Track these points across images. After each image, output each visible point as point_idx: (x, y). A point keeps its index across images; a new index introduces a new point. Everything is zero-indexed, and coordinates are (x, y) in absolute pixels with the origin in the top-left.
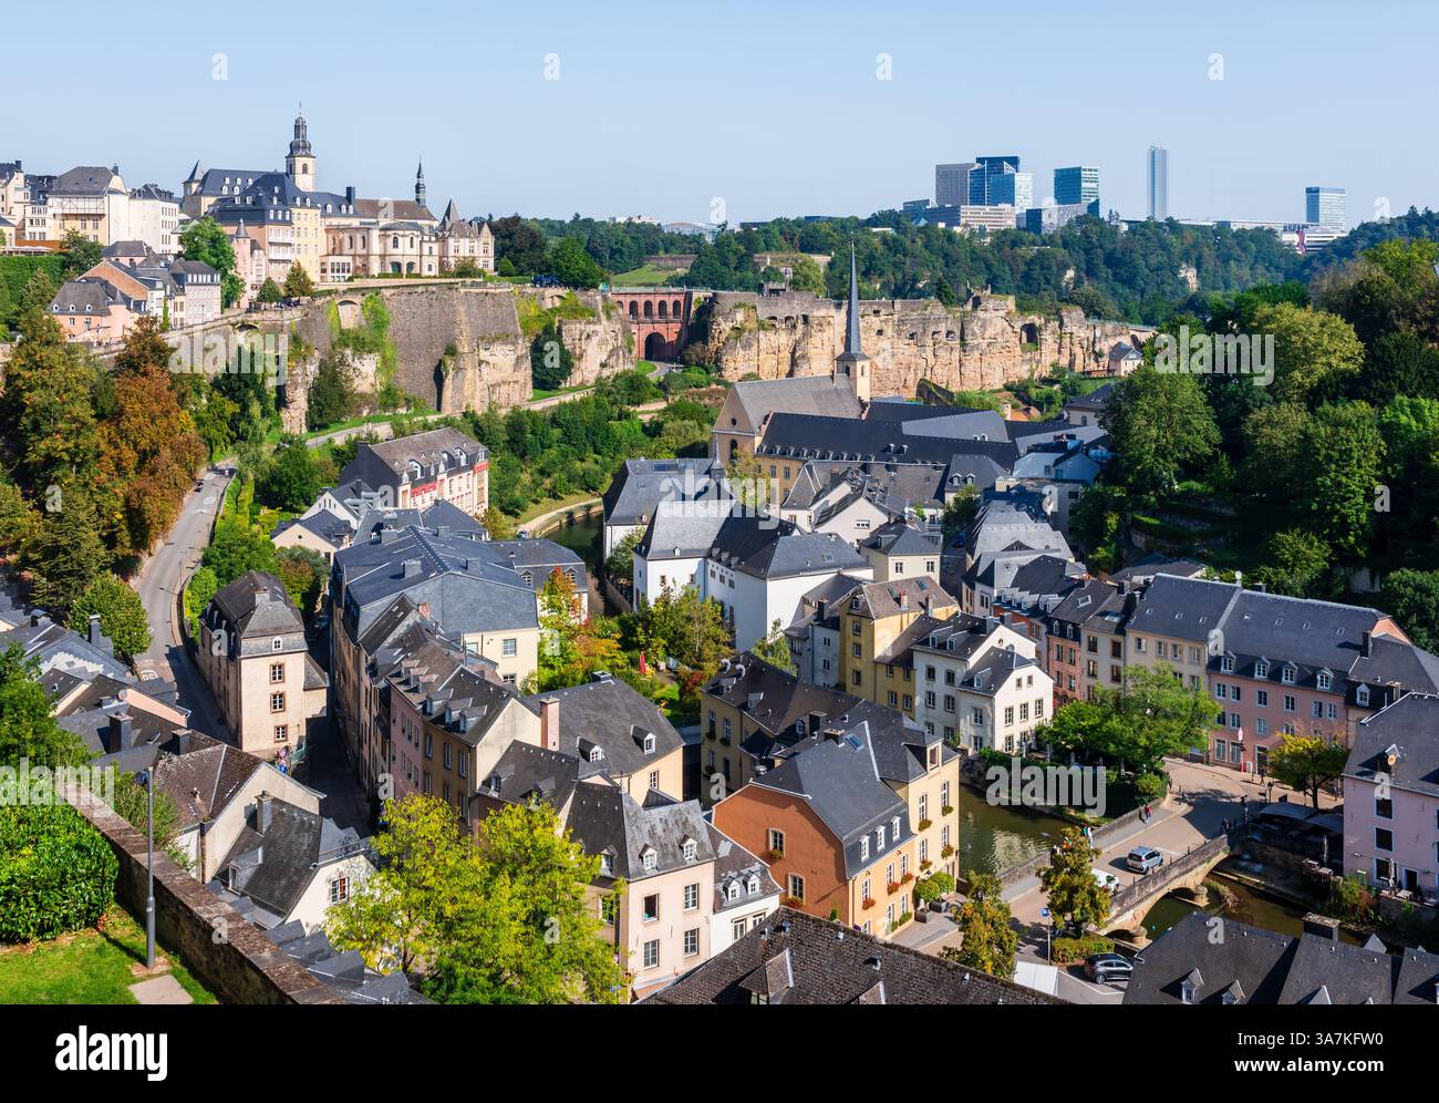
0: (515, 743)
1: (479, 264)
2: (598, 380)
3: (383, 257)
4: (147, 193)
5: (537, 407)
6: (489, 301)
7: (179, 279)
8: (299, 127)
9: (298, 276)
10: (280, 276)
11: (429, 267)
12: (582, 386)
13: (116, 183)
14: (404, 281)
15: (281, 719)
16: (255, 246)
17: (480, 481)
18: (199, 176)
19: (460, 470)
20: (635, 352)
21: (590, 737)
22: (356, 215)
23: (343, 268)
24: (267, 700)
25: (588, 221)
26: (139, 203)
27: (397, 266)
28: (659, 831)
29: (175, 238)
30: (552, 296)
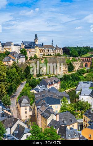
0: (53, 119)
1: (61, 54)
2: (78, 70)
3: (47, 53)
4: (16, 45)
5: (68, 74)
6: (61, 59)
7: (19, 56)
8: (36, 35)
9: (35, 56)
10: (33, 56)
11: (53, 54)
12: (75, 71)
13: (12, 44)
14: (50, 56)
15: (26, 115)
16: (30, 52)
17: (59, 84)
18: (23, 42)
19: (56, 83)
20: (83, 66)
21: (64, 120)
22: (43, 47)
23: (42, 55)
24: (24, 112)
25: (79, 47)
26: (15, 46)
27: (49, 54)
28: (71, 133)
29: (20, 51)
30: (71, 58)
